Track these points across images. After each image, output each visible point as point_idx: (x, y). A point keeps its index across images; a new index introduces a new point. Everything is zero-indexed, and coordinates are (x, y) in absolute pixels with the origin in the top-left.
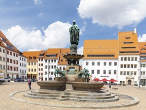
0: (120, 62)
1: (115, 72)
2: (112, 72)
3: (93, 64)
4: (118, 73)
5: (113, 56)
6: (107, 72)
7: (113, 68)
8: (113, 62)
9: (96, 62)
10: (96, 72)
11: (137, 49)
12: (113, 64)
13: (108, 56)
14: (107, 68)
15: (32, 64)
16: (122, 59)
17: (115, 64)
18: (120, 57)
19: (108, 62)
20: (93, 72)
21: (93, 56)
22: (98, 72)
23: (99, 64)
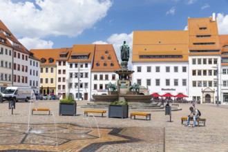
0: (191, 67)
1: (184, 83)
2: (180, 82)
3: (149, 70)
4: (190, 83)
5: (180, 56)
6: (172, 83)
7: (180, 76)
8: (180, 66)
9: (153, 67)
10: (153, 82)
11: (217, 46)
12: (180, 69)
13: (173, 56)
14: (172, 76)
15: (47, 71)
16: (194, 62)
17: (184, 69)
18: (190, 59)
19: (172, 66)
20: (149, 82)
21: (148, 57)
22: (158, 82)
23: (158, 69)
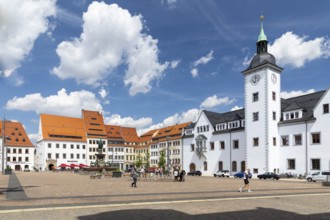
0: (88, 146)
1: (84, 156)
2: (81, 156)
3: (58, 146)
4: (87, 157)
5: (81, 138)
6: (75, 156)
7: (81, 151)
8: (81, 145)
9: (61, 144)
10: (61, 156)
11: (104, 133)
12: (81, 147)
13: (74, 137)
14: (75, 151)
16: (90, 142)
17: (84, 147)
18: (88, 140)
19: (75, 145)
20: (57, 156)
21: (56, 136)
22: (64, 156)
23: (65, 146)
